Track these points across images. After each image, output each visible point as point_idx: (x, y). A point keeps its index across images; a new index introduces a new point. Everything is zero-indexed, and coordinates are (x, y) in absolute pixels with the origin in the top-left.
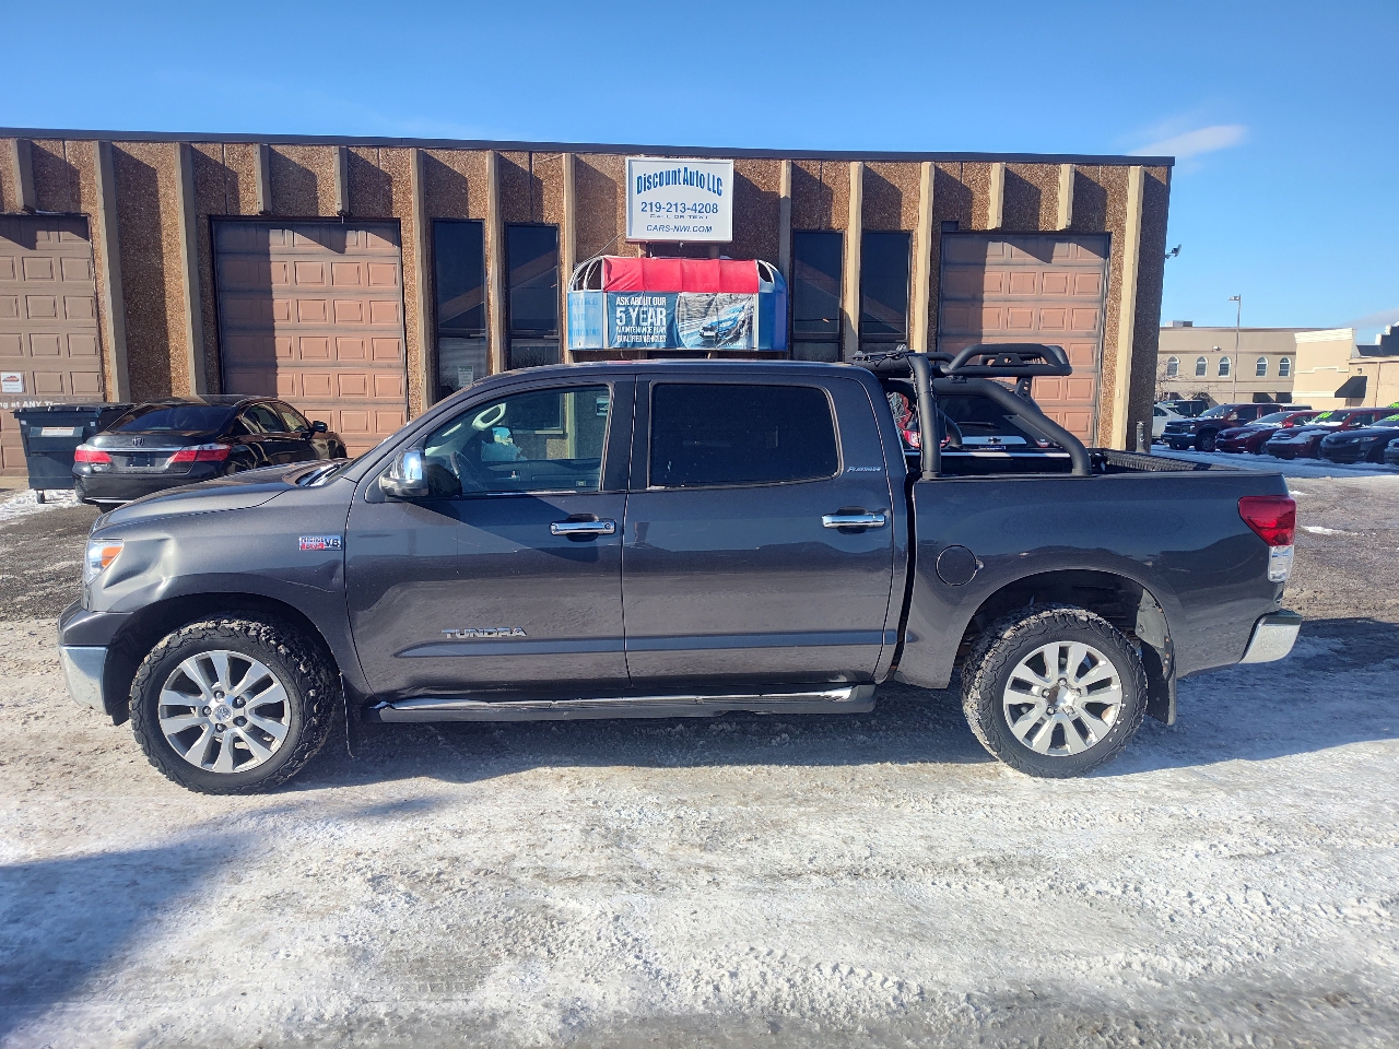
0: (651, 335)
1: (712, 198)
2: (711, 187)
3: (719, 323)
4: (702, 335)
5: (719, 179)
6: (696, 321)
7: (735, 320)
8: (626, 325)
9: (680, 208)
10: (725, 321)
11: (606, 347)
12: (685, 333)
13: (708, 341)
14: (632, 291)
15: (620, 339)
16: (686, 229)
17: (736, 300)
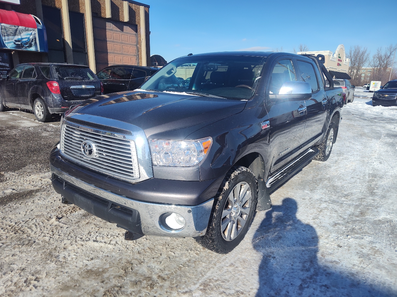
3: (22, 39)
6: (11, 37)
10: (25, 38)
13: (18, 46)
17: (28, 30)
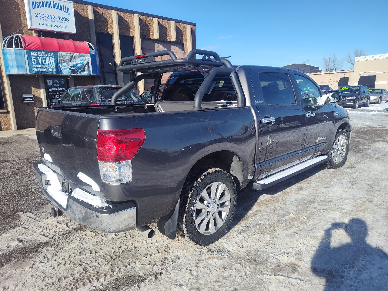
0: (49, 68)
1: (65, 15)
2: (65, 11)
3: (77, 64)
4: (70, 69)
5: (68, 8)
6: (66, 64)
7: (82, 63)
8: (37, 64)
9: (53, 17)
10: (78, 64)
11: (28, 73)
12: (63, 68)
13: (73, 71)
14: (37, 50)
15: (35, 70)
16: (56, 26)
17: (82, 56)
